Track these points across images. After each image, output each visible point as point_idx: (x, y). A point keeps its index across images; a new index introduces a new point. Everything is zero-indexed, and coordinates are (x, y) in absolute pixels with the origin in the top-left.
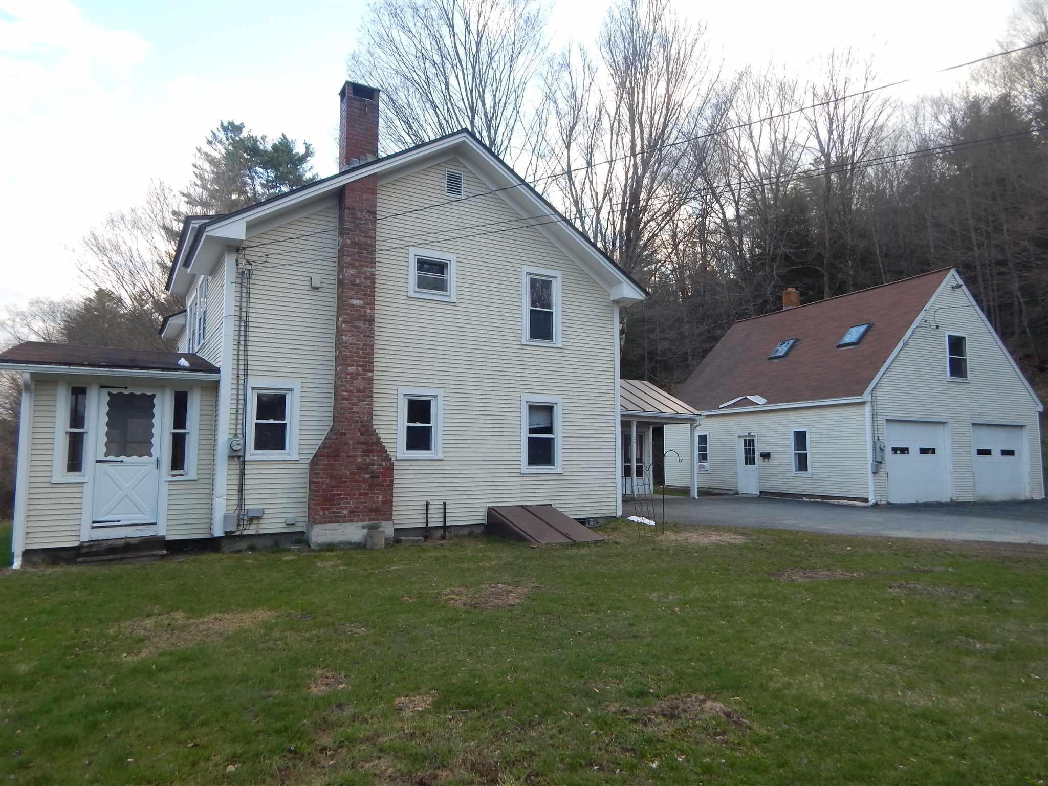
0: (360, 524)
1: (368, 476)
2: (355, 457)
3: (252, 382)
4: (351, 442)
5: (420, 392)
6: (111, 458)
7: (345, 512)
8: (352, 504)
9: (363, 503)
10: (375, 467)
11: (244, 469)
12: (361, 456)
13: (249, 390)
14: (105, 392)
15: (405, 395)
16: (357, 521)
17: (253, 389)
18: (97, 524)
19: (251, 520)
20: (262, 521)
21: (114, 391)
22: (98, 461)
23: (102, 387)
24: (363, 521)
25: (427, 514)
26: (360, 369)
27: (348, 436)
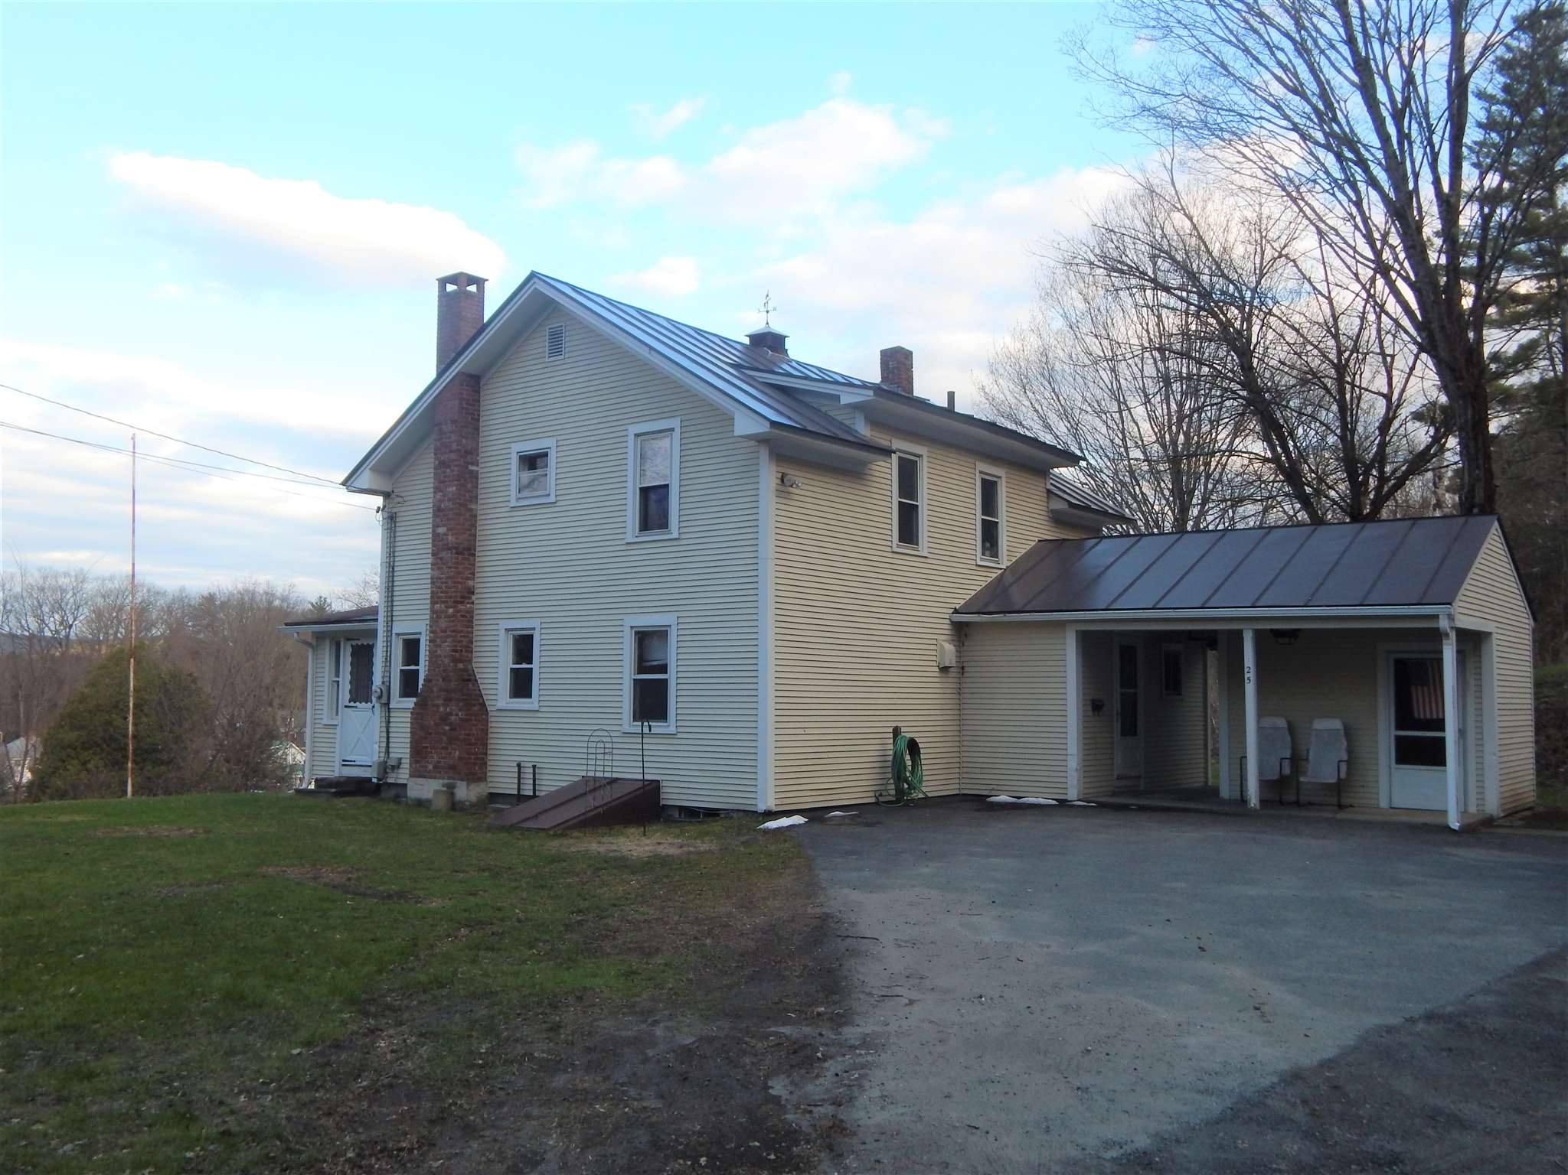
0: (441, 781)
1: (447, 728)
2: (438, 706)
3: (398, 628)
4: (435, 689)
5: (521, 624)
6: (352, 704)
7: (430, 767)
8: (435, 758)
9: (443, 758)
10: (453, 718)
11: (389, 717)
12: (443, 705)
13: (394, 635)
14: (349, 643)
15: (507, 630)
16: (439, 778)
17: (398, 635)
18: (346, 763)
19: (393, 768)
20: (401, 771)
21: (354, 643)
22: (346, 707)
23: (349, 640)
24: (443, 778)
25: (519, 778)
26: (443, 606)
27: (434, 682)
